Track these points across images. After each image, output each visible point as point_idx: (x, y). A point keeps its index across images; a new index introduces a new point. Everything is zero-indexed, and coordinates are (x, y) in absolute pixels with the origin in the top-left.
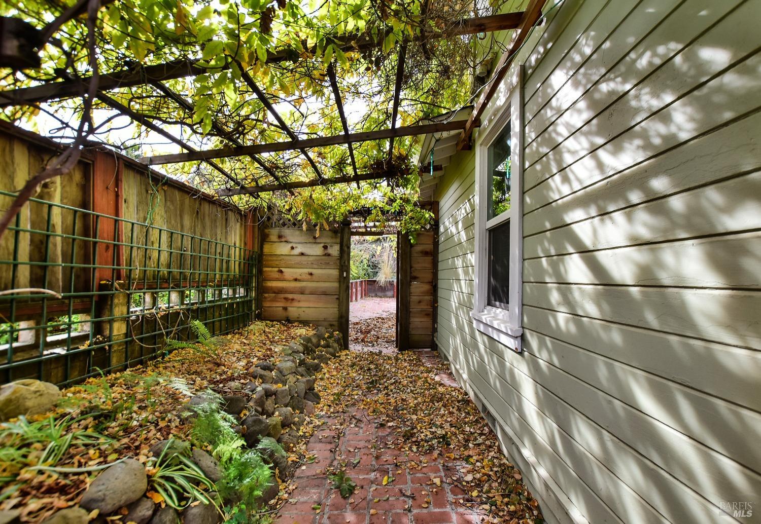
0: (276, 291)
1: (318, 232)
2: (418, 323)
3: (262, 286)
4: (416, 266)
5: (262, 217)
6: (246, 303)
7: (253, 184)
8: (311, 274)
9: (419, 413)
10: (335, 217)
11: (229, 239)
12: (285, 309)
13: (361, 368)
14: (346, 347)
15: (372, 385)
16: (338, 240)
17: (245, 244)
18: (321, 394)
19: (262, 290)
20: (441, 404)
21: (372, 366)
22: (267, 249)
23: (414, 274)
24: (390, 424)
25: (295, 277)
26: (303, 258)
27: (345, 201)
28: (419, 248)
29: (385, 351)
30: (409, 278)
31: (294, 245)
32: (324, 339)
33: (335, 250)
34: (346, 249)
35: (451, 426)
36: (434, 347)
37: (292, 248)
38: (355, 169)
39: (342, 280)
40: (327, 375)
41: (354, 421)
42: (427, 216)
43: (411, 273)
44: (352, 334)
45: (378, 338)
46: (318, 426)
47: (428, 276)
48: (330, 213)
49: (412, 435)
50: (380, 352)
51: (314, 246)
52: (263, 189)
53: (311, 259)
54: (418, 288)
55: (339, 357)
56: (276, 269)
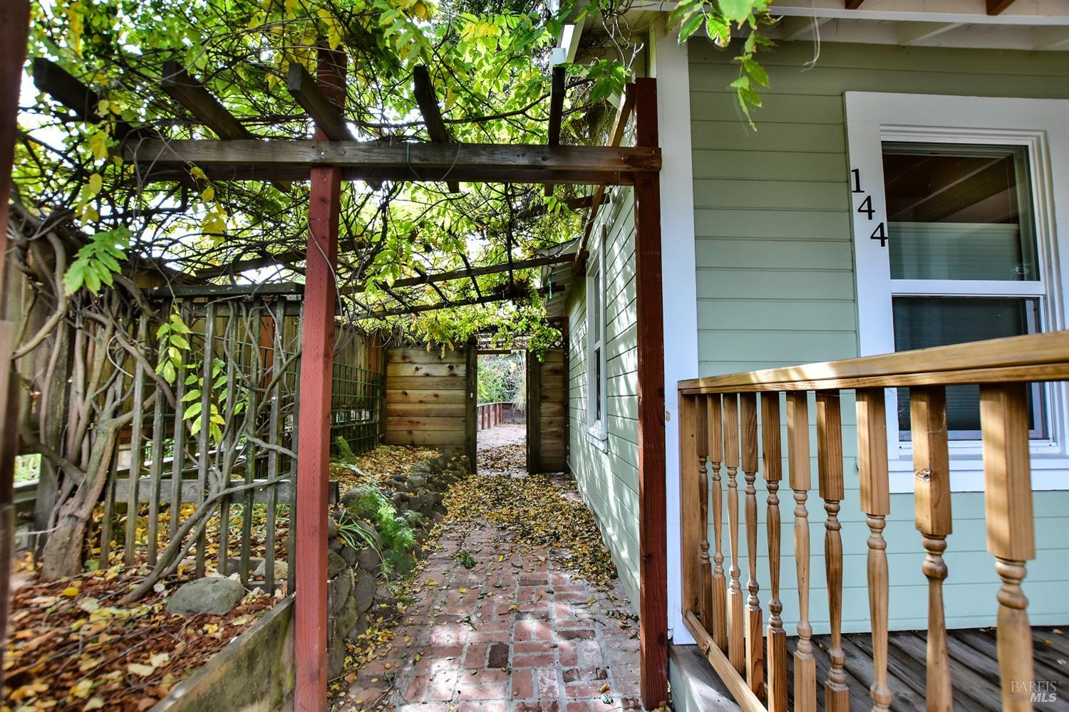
0: (401, 414)
1: (443, 353)
2: (548, 444)
3: (386, 409)
4: (546, 385)
5: (386, 338)
6: (370, 426)
7: (380, 308)
8: (437, 396)
9: (538, 520)
10: (460, 337)
11: (355, 362)
12: (410, 432)
13: (488, 489)
14: (474, 471)
15: (498, 501)
16: (465, 360)
17: (370, 366)
18: (448, 509)
19: (386, 414)
20: (558, 513)
21: (499, 487)
22: (391, 370)
23: (544, 394)
24: (511, 528)
25: (420, 399)
26: (429, 379)
27: (471, 321)
28: (549, 366)
29: (514, 475)
30: (538, 398)
31: (419, 366)
32: (451, 462)
33: (461, 371)
34: (472, 369)
35: (565, 527)
36: (567, 470)
37: (417, 369)
38: (479, 292)
39: (469, 401)
40: (454, 495)
41: (478, 527)
42: (554, 334)
43: (541, 393)
44: (481, 460)
45: (509, 464)
46: (446, 531)
47: (559, 396)
48: (455, 334)
49: (529, 534)
50: (509, 475)
51: (439, 366)
52: (391, 312)
53: (437, 379)
54: (547, 409)
55: (467, 479)
56: (401, 391)
